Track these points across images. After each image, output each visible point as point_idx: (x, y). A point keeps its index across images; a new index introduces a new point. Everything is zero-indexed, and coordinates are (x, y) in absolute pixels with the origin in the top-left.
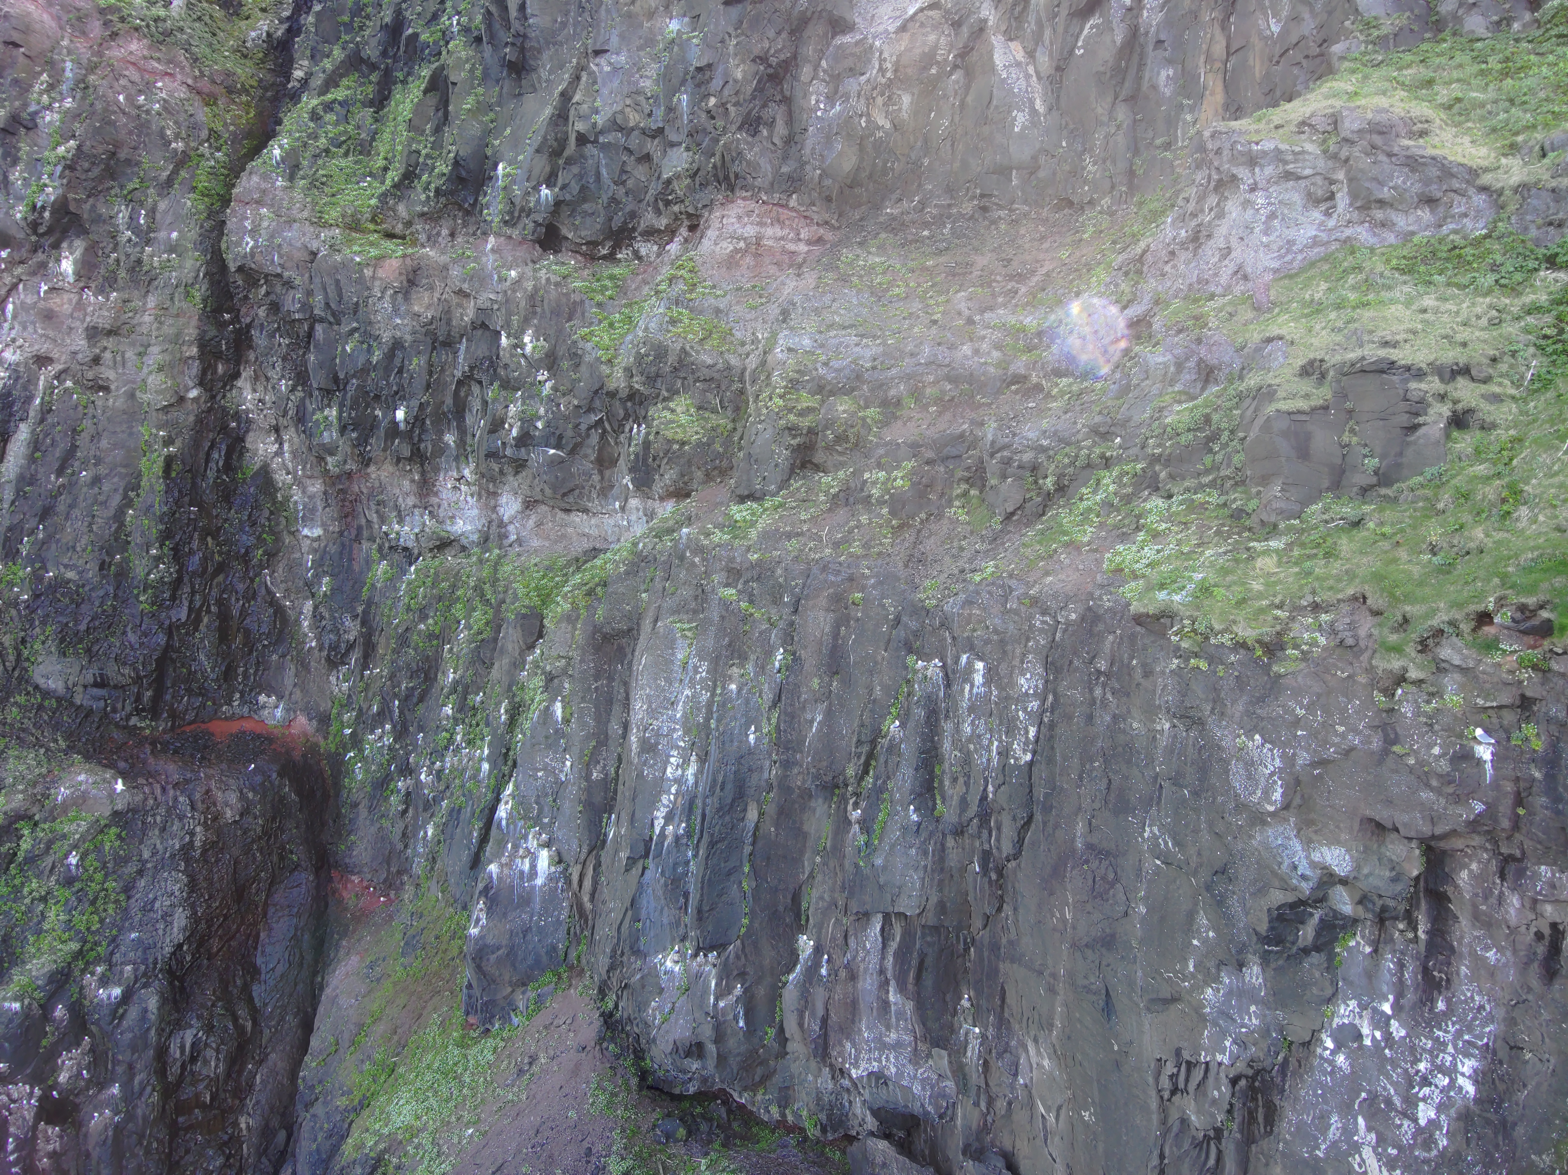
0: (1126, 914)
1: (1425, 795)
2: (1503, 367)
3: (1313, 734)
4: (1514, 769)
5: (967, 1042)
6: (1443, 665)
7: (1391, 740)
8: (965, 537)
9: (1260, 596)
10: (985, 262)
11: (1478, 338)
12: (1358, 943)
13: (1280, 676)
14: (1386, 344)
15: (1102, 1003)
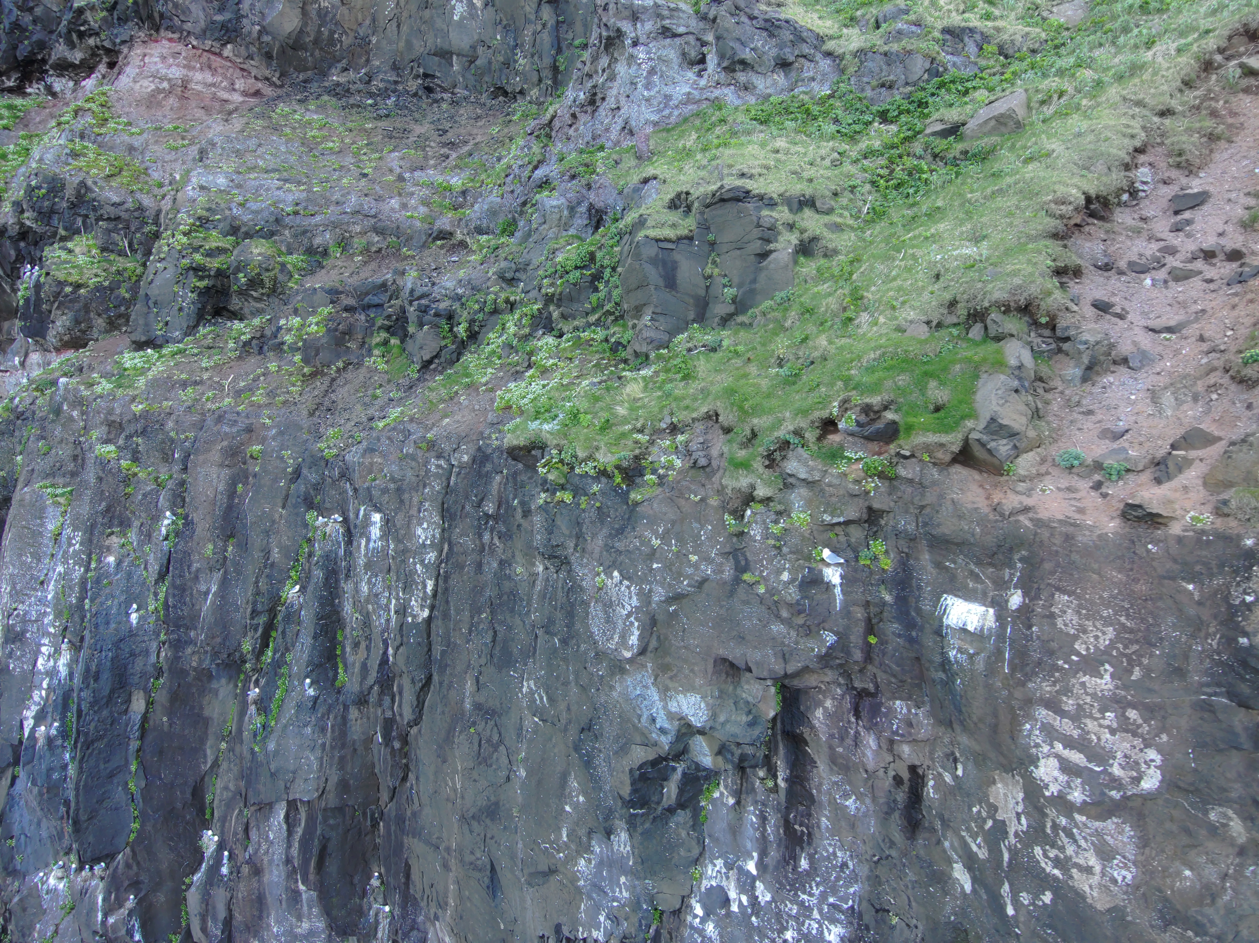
0: (508, 779)
1: (777, 628)
2: (844, 201)
3: (668, 566)
4: (863, 593)
5: (377, 922)
6: (791, 480)
7: (742, 568)
8: (381, 386)
9: (625, 420)
10: (423, 131)
11: (822, 176)
12: (722, 794)
13: (636, 504)
14: (743, 175)
15: (487, 880)
